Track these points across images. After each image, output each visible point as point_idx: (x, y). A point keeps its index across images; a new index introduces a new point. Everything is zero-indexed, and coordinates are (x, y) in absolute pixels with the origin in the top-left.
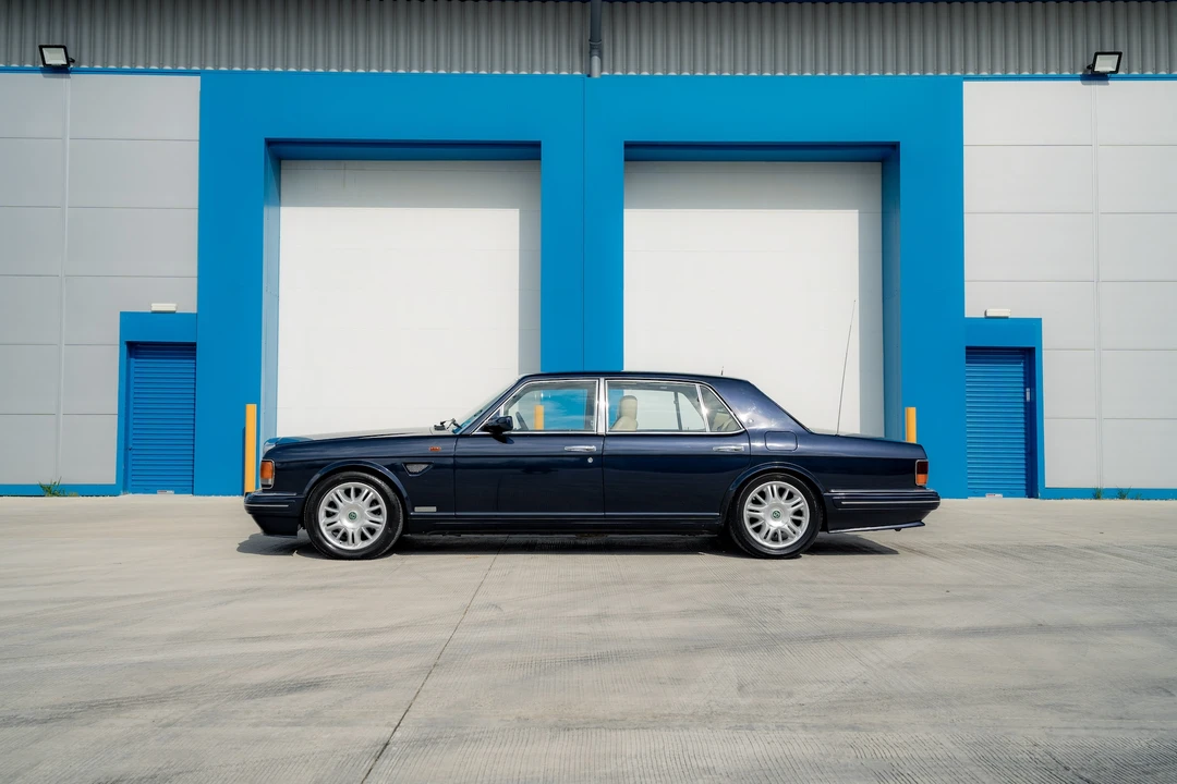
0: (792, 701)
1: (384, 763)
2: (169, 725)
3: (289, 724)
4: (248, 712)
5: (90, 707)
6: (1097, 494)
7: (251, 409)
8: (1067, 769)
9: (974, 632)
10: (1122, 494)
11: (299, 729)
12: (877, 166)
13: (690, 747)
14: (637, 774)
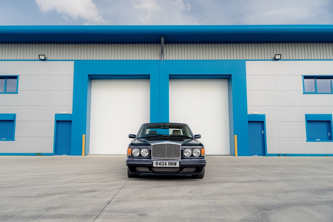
0: (202, 194)
1: (109, 205)
2: (62, 198)
3: (89, 198)
4: (80, 196)
5: (46, 195)
6: (279, 155)
7: (84, 136)
8: (260, 207)
9: (246, 182)
10: (285, 155)
11: (91, 199)
12: (227, 80)
13: (177, 202)
14: (164, 207)
